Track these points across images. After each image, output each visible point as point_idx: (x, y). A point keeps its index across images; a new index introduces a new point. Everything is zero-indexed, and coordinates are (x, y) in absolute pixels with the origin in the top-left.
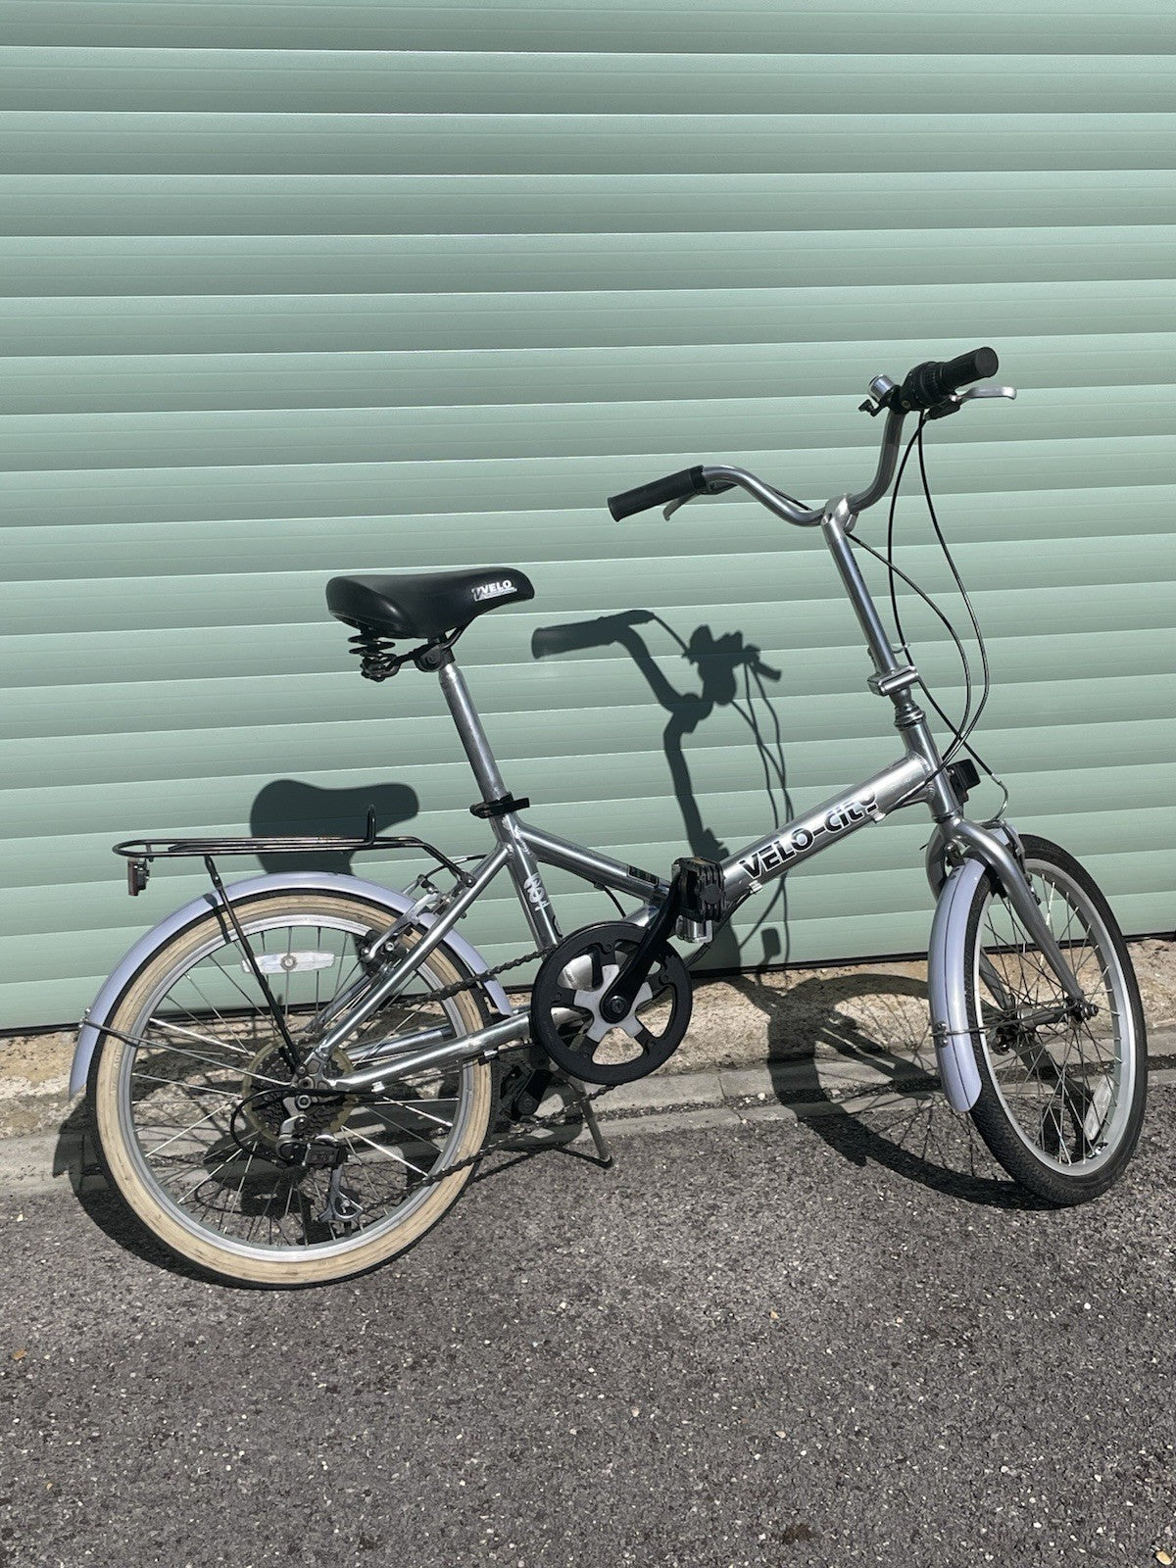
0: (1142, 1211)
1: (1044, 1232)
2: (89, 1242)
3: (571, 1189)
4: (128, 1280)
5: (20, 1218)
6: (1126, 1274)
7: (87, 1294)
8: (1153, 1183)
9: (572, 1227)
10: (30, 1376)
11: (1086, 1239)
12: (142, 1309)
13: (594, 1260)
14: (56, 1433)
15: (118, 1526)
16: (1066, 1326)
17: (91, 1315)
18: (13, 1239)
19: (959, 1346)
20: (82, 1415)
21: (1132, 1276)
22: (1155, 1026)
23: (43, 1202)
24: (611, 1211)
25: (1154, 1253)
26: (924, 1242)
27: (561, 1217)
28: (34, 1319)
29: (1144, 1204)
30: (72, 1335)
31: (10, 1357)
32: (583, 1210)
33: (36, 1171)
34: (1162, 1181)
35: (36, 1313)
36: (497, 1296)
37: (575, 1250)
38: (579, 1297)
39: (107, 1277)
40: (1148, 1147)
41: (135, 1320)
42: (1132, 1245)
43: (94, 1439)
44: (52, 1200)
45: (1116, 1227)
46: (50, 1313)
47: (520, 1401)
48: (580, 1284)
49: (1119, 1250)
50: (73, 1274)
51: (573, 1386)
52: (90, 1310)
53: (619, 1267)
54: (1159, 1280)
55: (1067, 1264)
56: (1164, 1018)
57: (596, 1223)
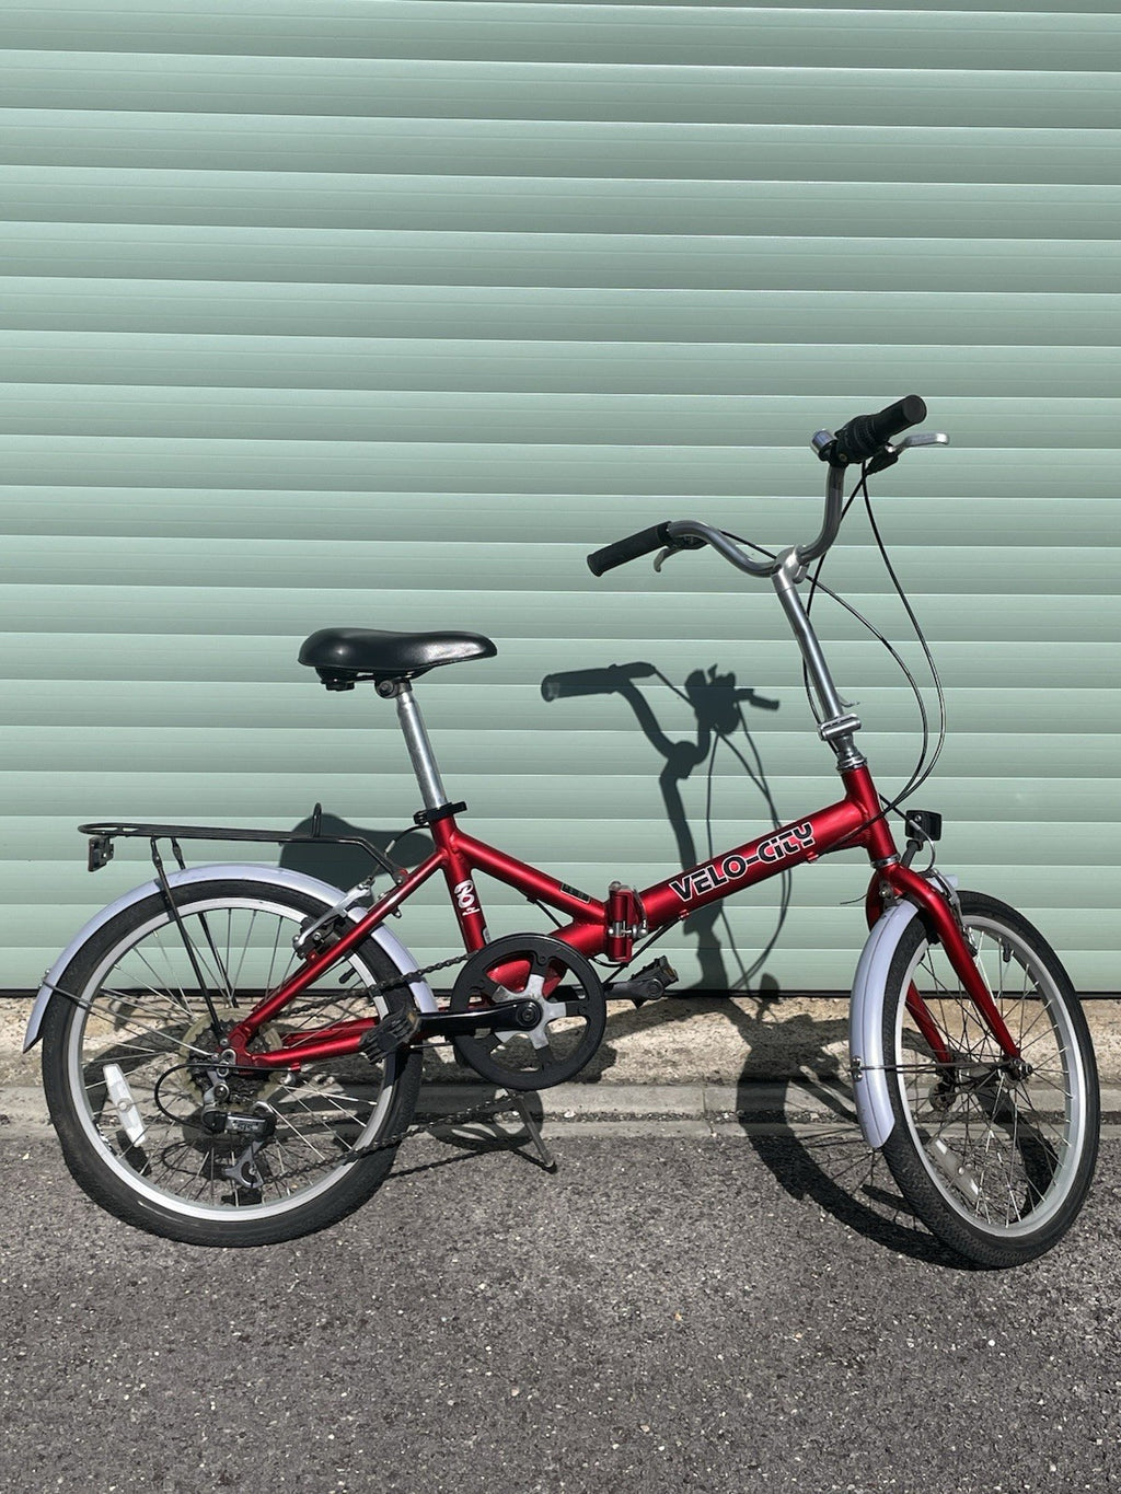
0: (1080, 1259)
3: (528, 1180)
5: (26, 1157)
6: (1041, 1318)
7: (59, 1229)
8: (1100, 1233)
9: (516, 1216)
11: (1013, 1279)
12: (102, 1248)
13: (526, 1248)
16: (963, 1360)
17: (56, 1249)
18: (13, 1175)
19: (850, 1366)
20: (17, 1335)
21: (1047, 1320)
23: (52, 1145)
24: (558, 1205)
25: (1079, 1300)
26: (849, 1265)
27: (509, 1206)
29: (1085, 1252)
30: (33, 1264)
32: (532, 1201)
34: (1111, 1232)
35: (9, 1242)
36: (424, 1272)
37: (511, 1237)
38: (500, 1280)
40: (1107, 1197)
41: (93, 1257)
42: (1059, 1290)
43: (19, 1358)
45: (1048, 1271)
46: (22, 1243)
47: (412, 1369)
48: (505, 1269)
49: (1043, 1293)
51: (466, 1361)
52: (57, 1244)
53: (546, 1257)
54: (1075, 1327)
55: (985, 1301)
57: (540, 1215)
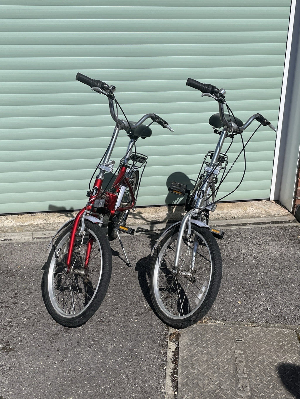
0: (250, 249)
1: (229, 252)
2: (33, 250)
3: (132, 243)
4: (41, 256)
5: (20, 246)
6: (244, 259)
7: (33, 258)
8: (254, 244)
9: (132, 249)
10: (21, 271)
11: (237, 253)
12: (44, 261)
13: (135, 255)
14: (26, 279)
15: (38, 293)
16: (229, 267)
17: (34, 261)
18: (18, 249)
19: (207, 269)
20: (31, 277)
21: (245, 259)
22: (261, 217)
23: (24, 243)
24: (140, 247)
25: (251, 256)
26: (203, 253)
27: (130, 248)
28: (22, 262)
29: (251, 247)
30: (30, 264)
31: (17, 268)
32: (134, 246)
33: (23, 238)
34: (256, 244)
35: (22, 261)
36: (115, 260)
37: (132, 253)
38: (131, 261)
39: (37, 256)
40: (254, 238)
41: (42, 262)
42: (246, 254)
43: (33, 280)
44: (26, 243)
45: (244, 251)
46: (25, 261)
47: (118, 276)
48: (132, 258)
49: (243, 255)
50: (30, 255)
51: (128, 274)
52: (33, 260)
53: (140, 256)
54: (251, 260)
55: (232, 257)
56: (263, 215)
57: (137, 249)
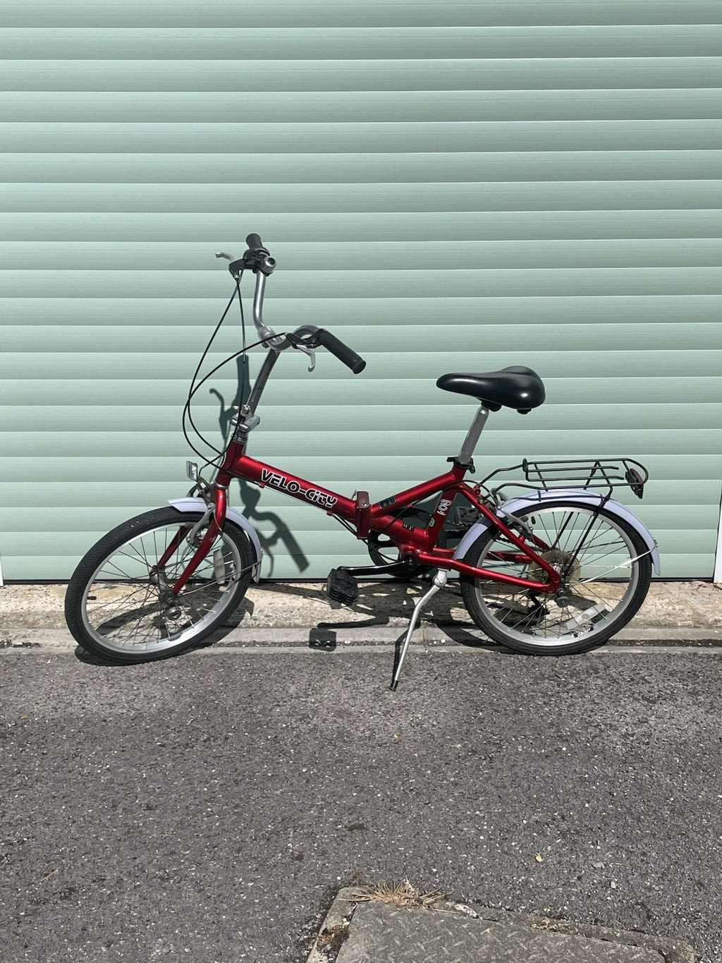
2: (76, 675)
3: (321, 673)
4: (88, 692)
5: (49, 662)
9: (313, 690)
10: (25, 726)
12: (88, 704)
13: (317, 705)
14: (27, 750)
15: (39, 788)
16: (547, 756)
17: (64, 705)
18: (42, 670)
20: (43, 744)
22: (679, 624)
23: (63, 657)
24: (336, 685)
26: (492, 712)
27: (309, 685)
28: (38, 704)
30: (52, 712)
31: (20, 718)
32: (322, 683)
33: (67, 644)
35: (39, 701)
37: (309, 700)
38: (301, 720)
39: (78, 690)
41: (83, 708)
43: (44, 754)
44: (67, 656)
46: (46, 702)
47: (250, 760)
50: (63, 687)
52: (64, 702)
53: (327, 709)
57: (326, 689)
